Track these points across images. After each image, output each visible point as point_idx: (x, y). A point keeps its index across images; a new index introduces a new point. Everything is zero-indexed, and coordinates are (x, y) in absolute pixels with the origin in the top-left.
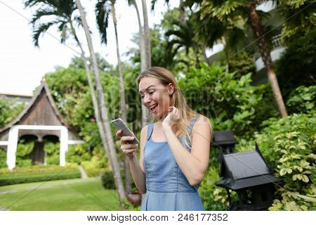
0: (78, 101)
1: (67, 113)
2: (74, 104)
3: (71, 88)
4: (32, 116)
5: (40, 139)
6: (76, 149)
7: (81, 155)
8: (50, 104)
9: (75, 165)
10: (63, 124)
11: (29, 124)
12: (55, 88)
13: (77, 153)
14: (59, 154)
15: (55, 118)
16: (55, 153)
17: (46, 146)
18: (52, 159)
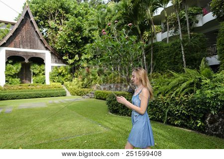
0: (61, 28)
1: (50, 38)
2: (56, 30)
3: (54, 14)
4: (18, 39)
5: (27, 61)
6: (60, 71)
7: (63, 76)
8: (35, 28)
9: (59, 84)
10: (47, 48)
11: (15, 47)
12: (38, 14)
13: (60, 74)
14: (44, 74)
15: (39, 42)
16: (41, 74)
17: (32, 67)
18: (38, 78)
